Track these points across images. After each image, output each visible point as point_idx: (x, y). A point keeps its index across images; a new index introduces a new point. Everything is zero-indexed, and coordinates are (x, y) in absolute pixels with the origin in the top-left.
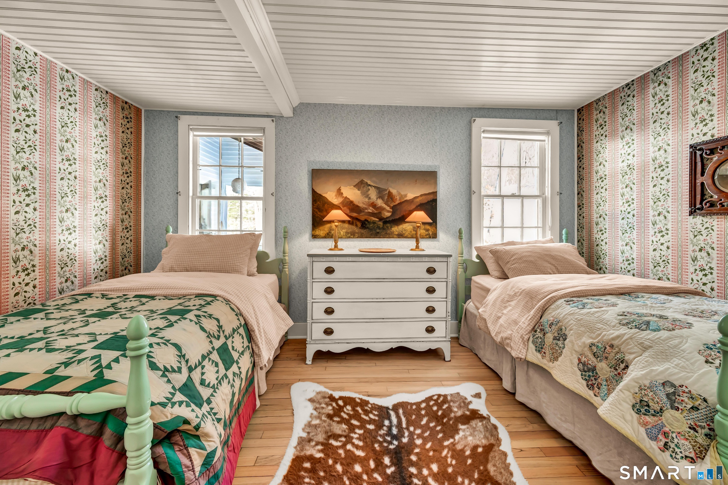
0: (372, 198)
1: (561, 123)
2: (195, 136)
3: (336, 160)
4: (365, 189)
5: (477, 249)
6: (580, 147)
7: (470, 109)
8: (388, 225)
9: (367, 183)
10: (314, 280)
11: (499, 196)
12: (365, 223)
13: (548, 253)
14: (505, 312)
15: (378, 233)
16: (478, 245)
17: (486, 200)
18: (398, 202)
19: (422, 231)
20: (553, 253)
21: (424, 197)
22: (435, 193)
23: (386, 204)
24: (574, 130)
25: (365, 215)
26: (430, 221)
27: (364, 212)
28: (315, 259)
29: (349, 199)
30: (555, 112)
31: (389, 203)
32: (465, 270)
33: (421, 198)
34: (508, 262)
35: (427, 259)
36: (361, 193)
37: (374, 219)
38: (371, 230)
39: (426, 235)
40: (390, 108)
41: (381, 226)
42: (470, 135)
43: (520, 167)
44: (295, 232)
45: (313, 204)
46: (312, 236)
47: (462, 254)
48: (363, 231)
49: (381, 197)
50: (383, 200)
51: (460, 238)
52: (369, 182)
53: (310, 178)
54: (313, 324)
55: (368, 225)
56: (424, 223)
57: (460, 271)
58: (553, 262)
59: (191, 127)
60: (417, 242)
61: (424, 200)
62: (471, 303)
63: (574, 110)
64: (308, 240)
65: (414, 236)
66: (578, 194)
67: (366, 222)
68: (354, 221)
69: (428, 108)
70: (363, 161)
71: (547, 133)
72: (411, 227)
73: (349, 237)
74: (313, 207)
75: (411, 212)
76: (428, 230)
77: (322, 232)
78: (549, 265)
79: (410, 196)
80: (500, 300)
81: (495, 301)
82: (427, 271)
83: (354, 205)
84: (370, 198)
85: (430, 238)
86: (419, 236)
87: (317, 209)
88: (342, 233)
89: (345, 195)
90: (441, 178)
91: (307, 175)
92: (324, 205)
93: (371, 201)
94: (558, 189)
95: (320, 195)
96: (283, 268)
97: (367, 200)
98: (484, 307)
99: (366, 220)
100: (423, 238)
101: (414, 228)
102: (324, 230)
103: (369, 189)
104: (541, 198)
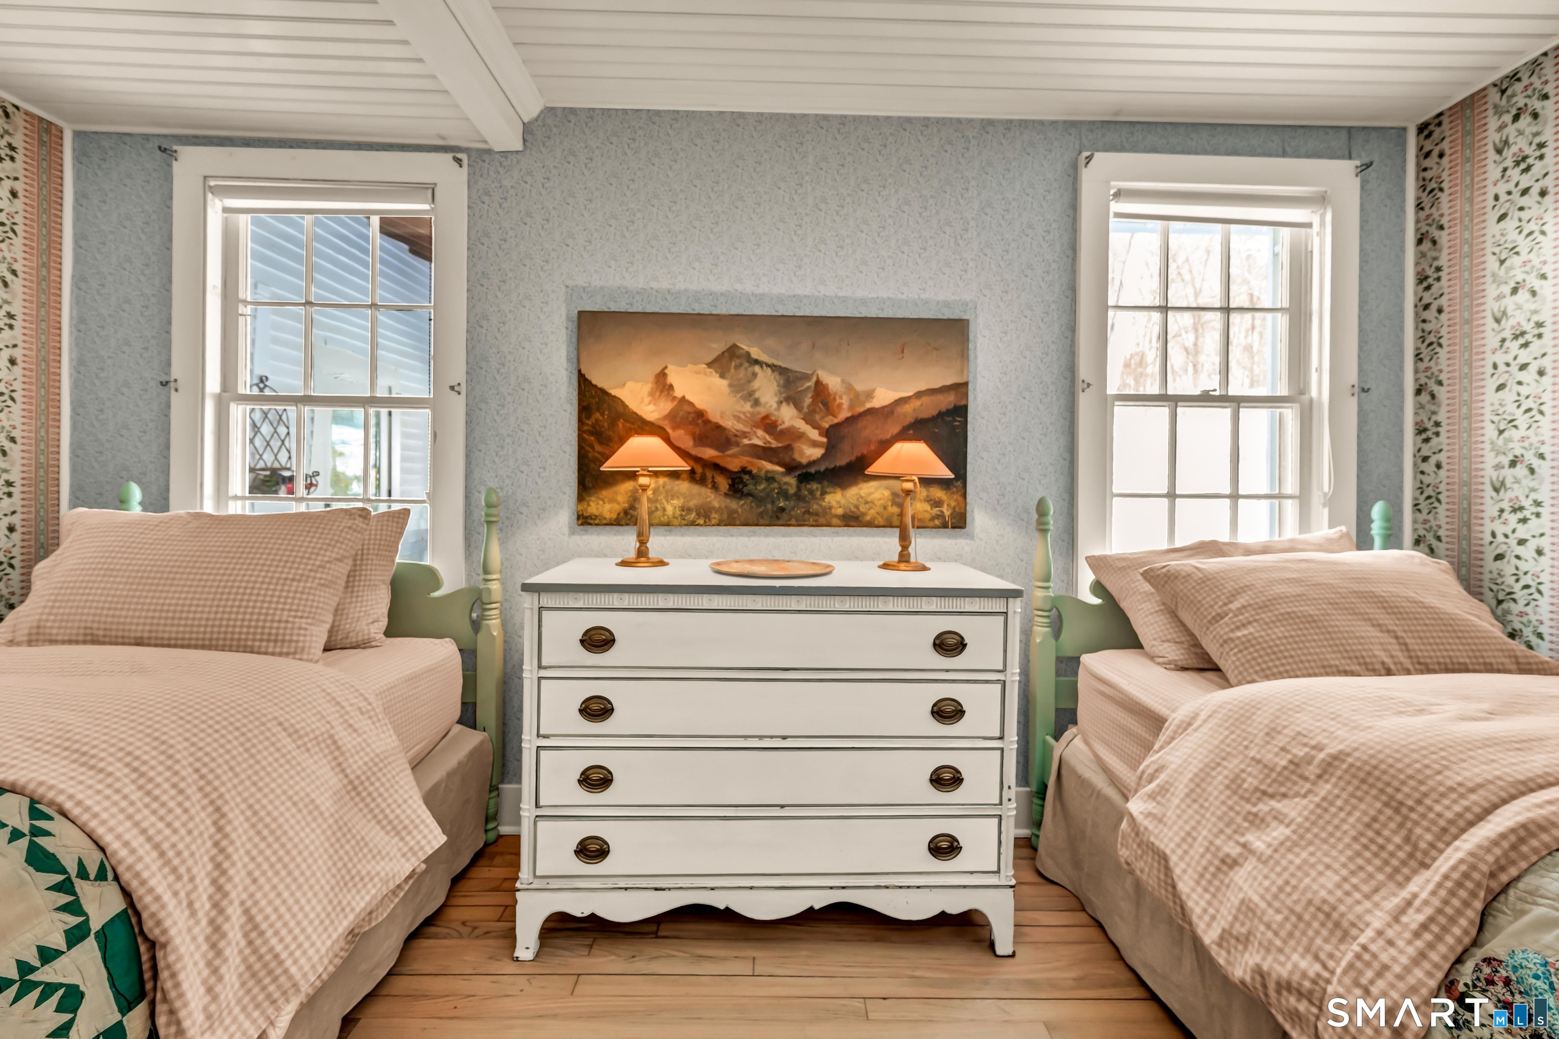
0: (763, 400)
1: (1368, 165)
2: (226, 210)
3: (654, 285)
4: (742, 373)
5: (1096, 563)
6: (1427, 245)
7: (1073, 124)
8: (814, 486)
9: (748, 354)
10: (543, 673)
11: (1162, 398)
12: (741, 481)
13: (1362, 588)
14: (1258, 841)
15: (782, 510)
16: (1097, 552)
17: (1121, 412)
18: (844, 415)
19: (919, 507)
20: (1382, 589)
21: (925, 400)
22: (961, 388)
23: (808, 419)
24: (1403, 190)
25: (743, 453)
26: (947, 474)
27: (737, 444)
28: (548, 600)
29: (691, 404)
30: (1344, 135)
31: (817, 417)
32: (1057, 628)
33: (917, 403)
34: (1220, 617)
35: (934, 604)
36: (730, 386)
37: (769, 466)
38: (759, 500)
39: (932, 519)
40: (824, 124)
41: (792, 491)
42: (1074, 206)
43: (1227, 310)
44: (525, 504)
45: (580, 421)
46: (579, 517)
47: (1047, 579)
48: (734, 504)
49: (791, 398)
50: (798, 406)
51: (1042, 529)
52: (755, 353)
53: (574, 340)
54: (541, 824)
55: (751, 487)
56: (926, 482)
57: (1041, 631)
58: (1388, 621)
59: (212, 183)
60: (904, 539)
61: (929, 408)
62: (1078, 742)
63: (1404, 129)
64: (566, 530)
65: (896, 521)
66: (1418, 392)
67: (746, 477)
68: (709, 474)
69: (942, 122)
70: (738, 287)
71: (1320, 200)
72: (887, 493)
73: (693, 524)
74: (579, 429)
75: (885, 445)
76: (937, 503)
77: (608, 506)
78: (1374, 632)
79: (883, 397)
80: (1220, 779)
81: (1200, 781)
82: (935, 646)
83: (707, 422)
84: (756, 403)
85: (945, 526)
86: (908, 520)
87: (592, 433)
88: (670, 510)
89: (678, 393)
90: (980, 340)
91: (564, 331)
92: (613, 423)
93: (762, 411)
94: (1352, 376)
95: (604, 392)
96: (482, 617)
97: (747, 407)
98: (1152, 796)
99: (744, 470)
100: (921, 525)
101: (895, 495)
102: (613, 500)
103: (755, 375)
104: (1296, 406)
